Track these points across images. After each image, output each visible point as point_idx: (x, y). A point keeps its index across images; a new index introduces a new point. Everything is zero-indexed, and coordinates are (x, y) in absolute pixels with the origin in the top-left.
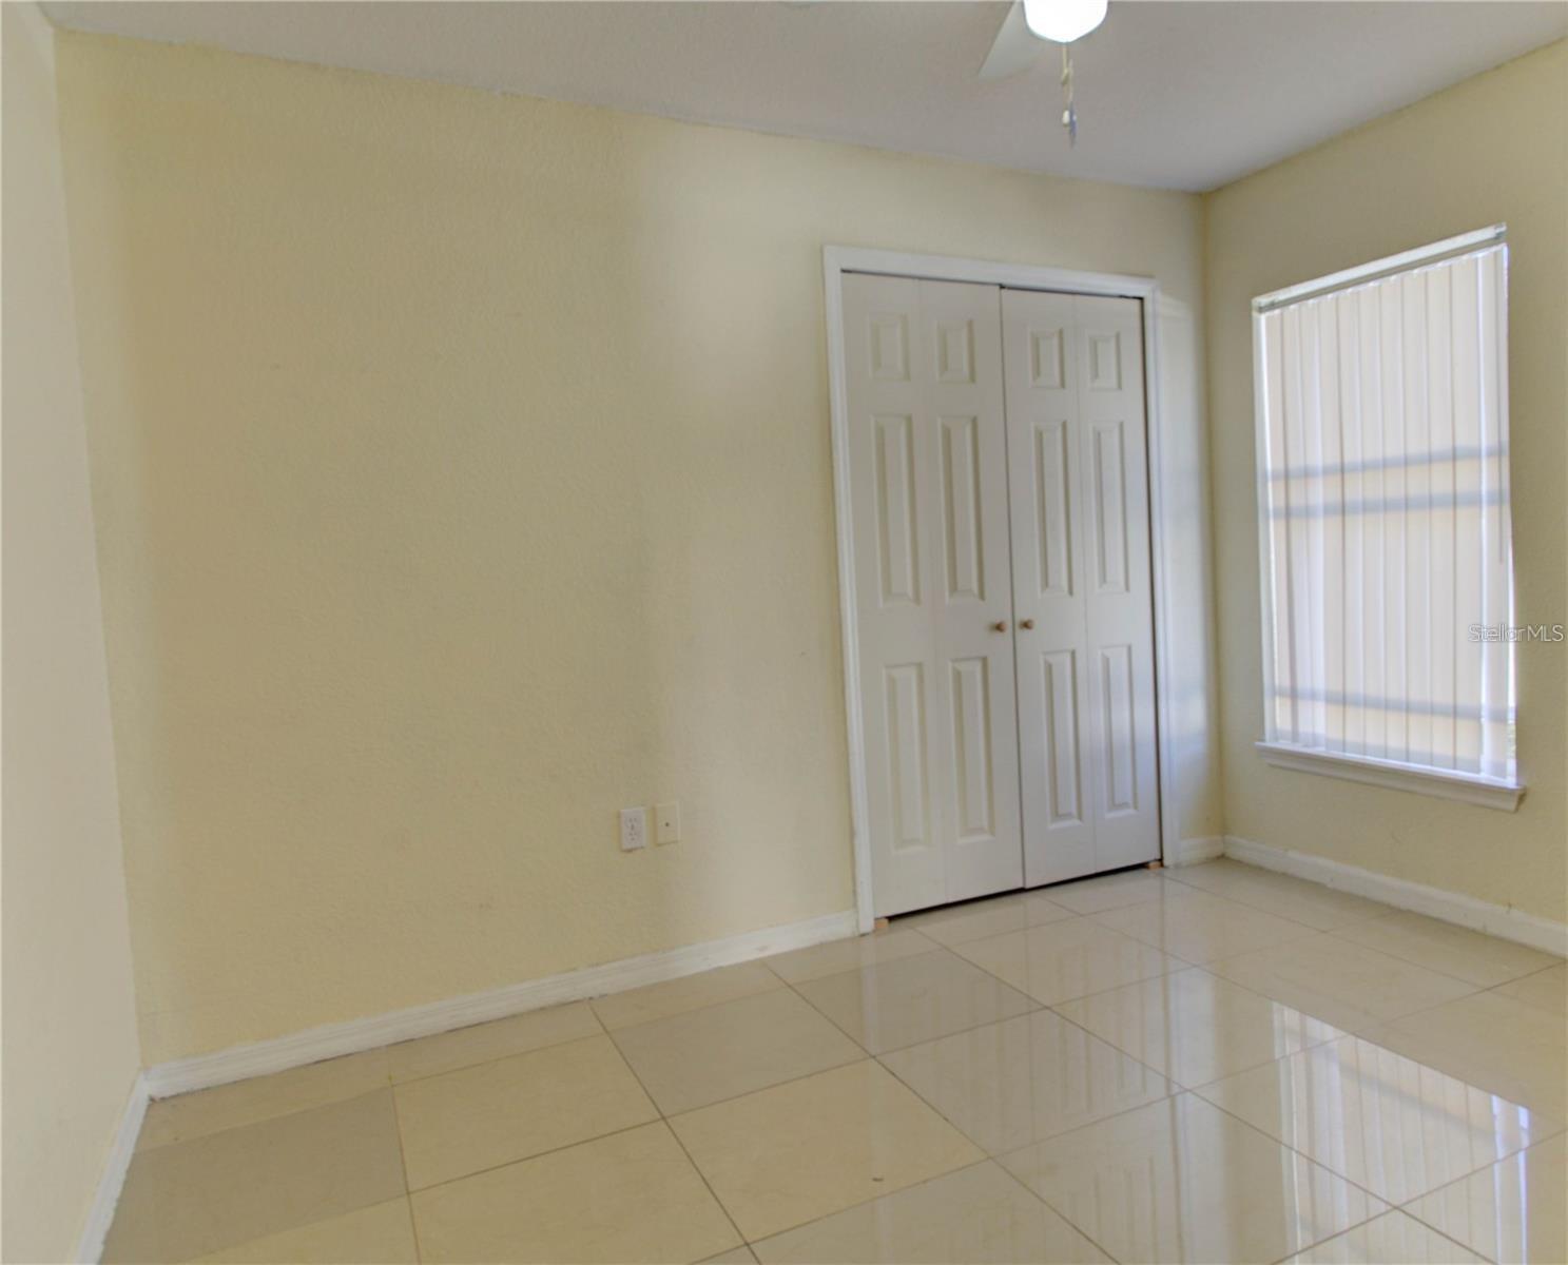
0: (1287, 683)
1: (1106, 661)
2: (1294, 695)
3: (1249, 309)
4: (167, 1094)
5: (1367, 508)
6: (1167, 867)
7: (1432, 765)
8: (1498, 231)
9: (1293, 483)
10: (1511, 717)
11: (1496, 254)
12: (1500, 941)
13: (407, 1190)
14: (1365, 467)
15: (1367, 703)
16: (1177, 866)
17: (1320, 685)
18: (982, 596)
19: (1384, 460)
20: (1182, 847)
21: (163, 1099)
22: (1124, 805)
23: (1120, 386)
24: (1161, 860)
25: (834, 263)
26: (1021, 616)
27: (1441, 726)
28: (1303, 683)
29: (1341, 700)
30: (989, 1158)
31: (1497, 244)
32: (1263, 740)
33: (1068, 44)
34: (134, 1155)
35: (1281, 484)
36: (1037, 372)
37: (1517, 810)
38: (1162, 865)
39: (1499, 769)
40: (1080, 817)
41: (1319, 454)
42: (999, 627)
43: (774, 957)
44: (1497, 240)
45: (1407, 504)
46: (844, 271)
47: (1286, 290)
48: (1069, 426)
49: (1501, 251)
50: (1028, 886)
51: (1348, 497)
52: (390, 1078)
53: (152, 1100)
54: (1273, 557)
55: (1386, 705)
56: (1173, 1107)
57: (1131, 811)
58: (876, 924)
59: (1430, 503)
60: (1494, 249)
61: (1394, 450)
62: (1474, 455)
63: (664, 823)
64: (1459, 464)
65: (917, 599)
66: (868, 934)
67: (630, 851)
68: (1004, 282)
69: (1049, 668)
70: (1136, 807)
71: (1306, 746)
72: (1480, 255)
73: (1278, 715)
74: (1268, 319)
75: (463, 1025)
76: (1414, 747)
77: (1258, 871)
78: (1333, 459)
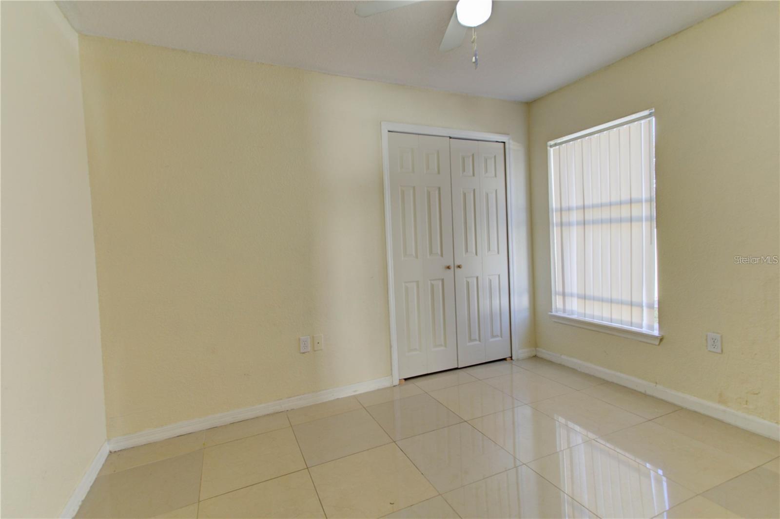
0: (561, 290)
1: (490, 281)
2: (564, 295)
3: (546, 146)
4: (117, 450)
5: (594, 222)
6: (514, 360)
7: (622, 324)
8: (651, 111)
9: (563, 213)
10: (656, 306)
11: (649, 121)
12: (652, 398)
13: (199, 500)
14: (593, 206)
15: (594, 299)
16: (518, 360)
17: (575, 291)
18: (442, 255)
19: (601, 204)
20: (520, 352)
21: (115, 452)
22: (497, 336)
23: (496, 176)
24: (511, 357)
25: (385, 128)
26: (457, 263)
27: (626, 309)
28: (567, 290)
29: (584, 297)
30: (440, 495)
31: (651, 117)
32: (551, 312)
33: (474, 27)
34: (96, 478)
35: (559, 213)
36: (464, 170)
37: (659, 344)
38: (512, 359)
39: (651, 327)
40: (480, 341)
41: (574, 201)
42: (448, 268)
43: (360, 395)
44: (650, 115)
45: (611, 221)
46: (389, 131)
47: (561, 138)
48: (476, 191)
49: (652, 119)
50: (459, 367)
51: (586, 218)
52: (204, 444)
53: (111, 452)
54: (555, 241)
55: (602, 300)
56: (517, 472)
57: (500, 338)
58: (400, 382)
59: (621, 220)
60: (649, 119)
61: (605, 200)
62: (640, 201)
63: (317, 342)
64: (633, 205)
65: (417, 257)
66: (396, 386)
67: (304, 353)
68: (451, 136)
69: (468, 283)
70: (502, 337)
71: (568, 315)
72: (643, 122)
73: (558, 303)
74: (554, 150)
75: (237, 421)
76: (614, 317)
77: (550, 363)
78: (580, 204)
